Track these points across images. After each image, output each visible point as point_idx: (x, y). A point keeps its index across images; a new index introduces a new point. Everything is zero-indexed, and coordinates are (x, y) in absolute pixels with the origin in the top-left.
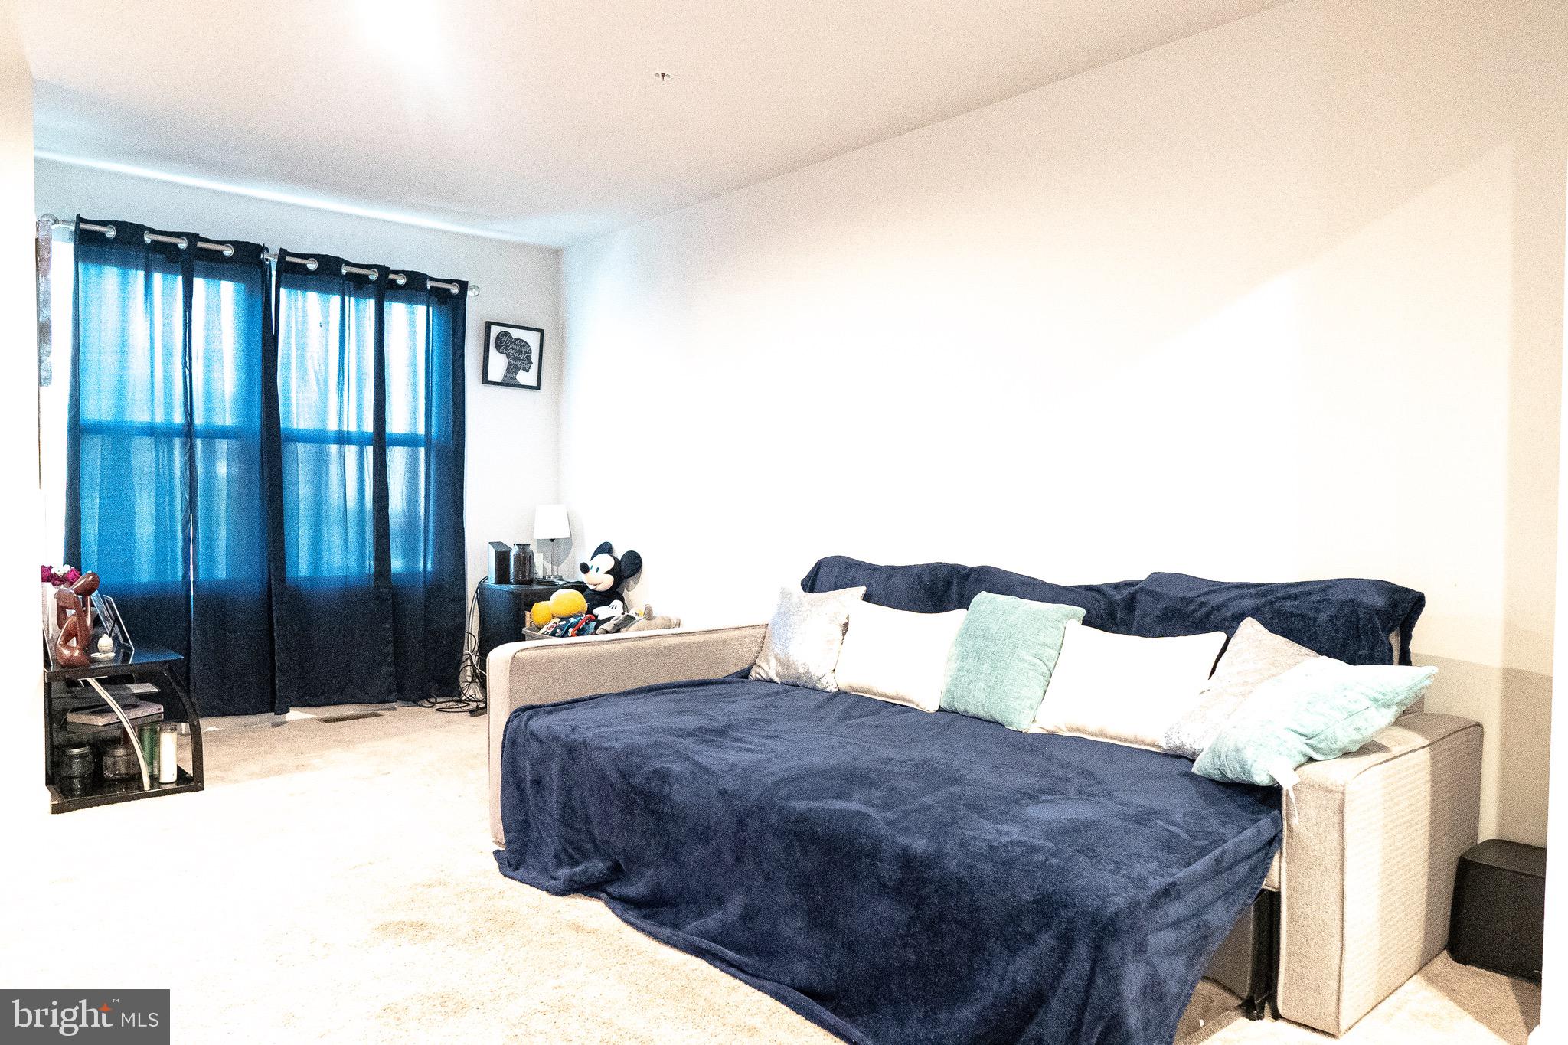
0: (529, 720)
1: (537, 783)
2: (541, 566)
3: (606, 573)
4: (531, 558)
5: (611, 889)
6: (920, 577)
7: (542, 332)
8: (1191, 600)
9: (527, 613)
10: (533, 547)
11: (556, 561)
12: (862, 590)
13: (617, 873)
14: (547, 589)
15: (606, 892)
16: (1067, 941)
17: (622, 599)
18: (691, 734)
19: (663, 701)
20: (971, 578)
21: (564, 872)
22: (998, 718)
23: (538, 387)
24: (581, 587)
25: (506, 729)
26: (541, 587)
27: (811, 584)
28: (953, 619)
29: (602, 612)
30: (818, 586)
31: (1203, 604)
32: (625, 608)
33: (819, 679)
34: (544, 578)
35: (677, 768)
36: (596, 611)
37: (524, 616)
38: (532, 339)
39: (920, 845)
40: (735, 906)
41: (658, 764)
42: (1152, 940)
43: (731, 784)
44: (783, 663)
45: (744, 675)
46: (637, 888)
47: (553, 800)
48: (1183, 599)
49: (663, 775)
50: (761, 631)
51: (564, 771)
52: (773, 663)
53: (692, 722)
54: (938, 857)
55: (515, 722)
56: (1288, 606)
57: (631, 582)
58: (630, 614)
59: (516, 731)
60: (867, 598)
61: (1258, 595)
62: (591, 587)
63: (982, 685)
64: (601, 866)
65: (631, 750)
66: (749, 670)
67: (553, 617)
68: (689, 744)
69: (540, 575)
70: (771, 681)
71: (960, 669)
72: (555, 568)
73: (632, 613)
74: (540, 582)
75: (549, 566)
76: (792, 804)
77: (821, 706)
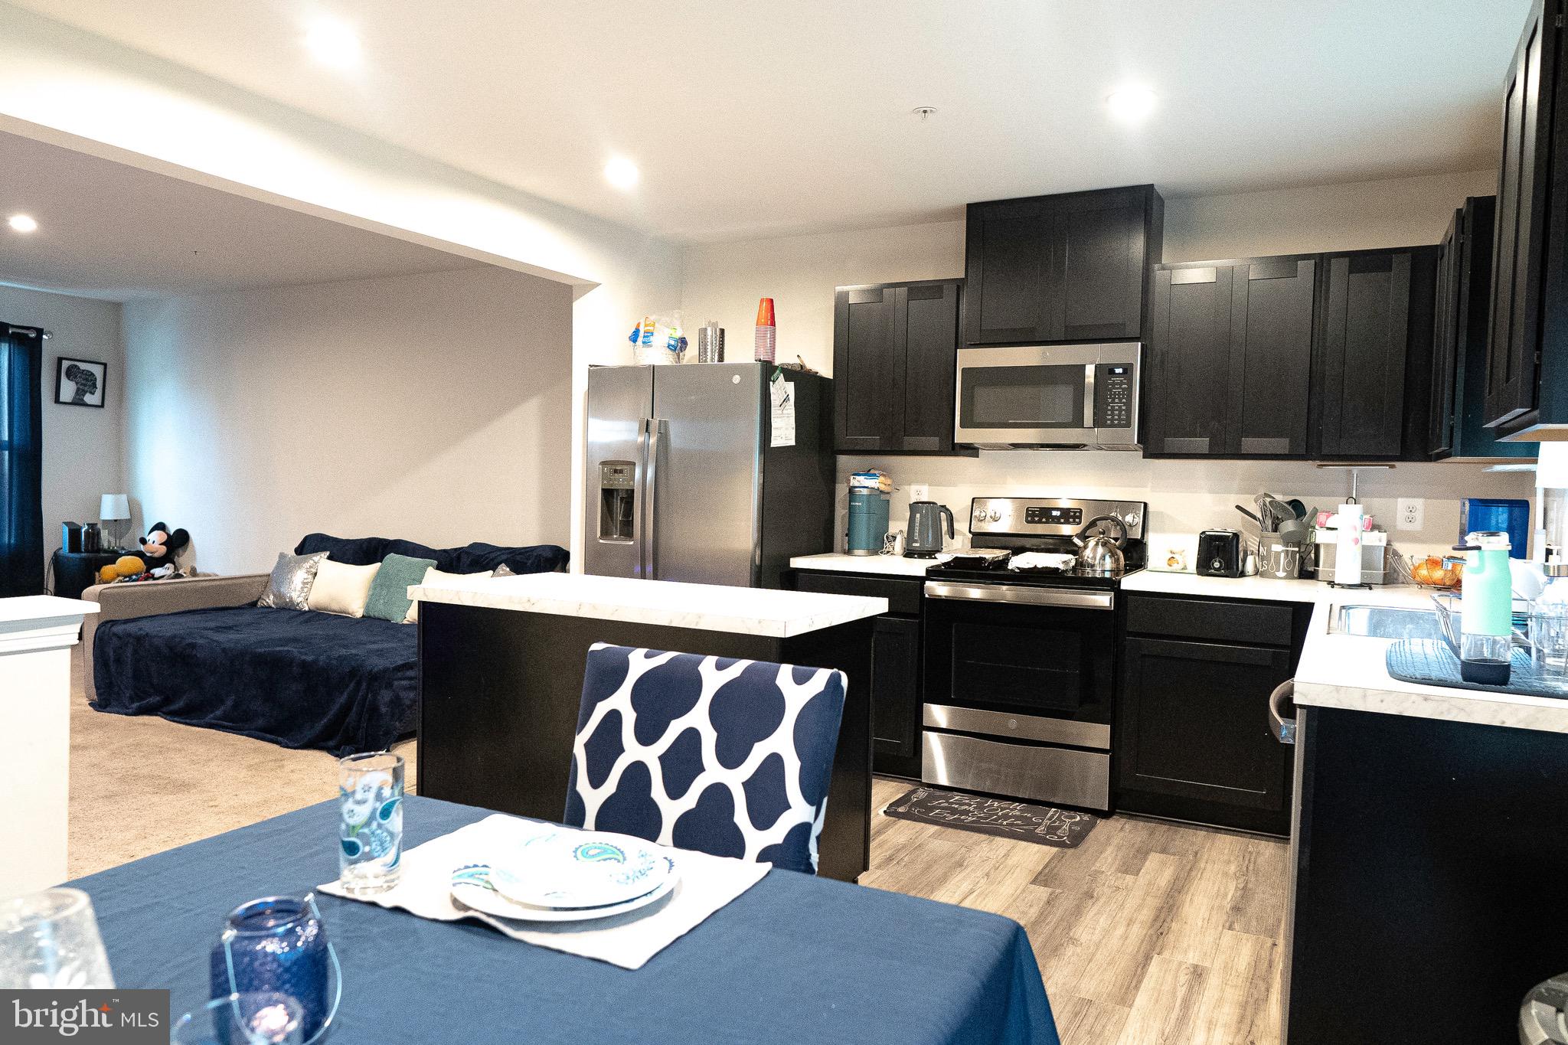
0: (111, 627)
1: (118, 661)
2: (106, 539)
3: (160, 544)
4: (99, 533)
5: (164, 710)
6: (361, 545)
7: (105, 365)
8: (482, 556)
9: (97, 574)
10: (100, 526)
11: (118, 536)
12: (328, 553)
13: (167, 701)
14: (113, 556)
15: (161, 712)
16: (359, 684)
17: (174, 563)
18: (212, 629)
19: (198, 617)
20: (389, 547)
21: (135, 705)
22: (388, 617)
23: (102, 406)
24: (140, 554)
25: (96, 633)
26: (106, 555)
27: (301, 550)
28: (373, 568)
29: (157, 572)
30: (305, 551)
31: (487, 558)
32: (176, 569)
33: (298, 604)
34: (109, 548)
35: (201, 641)
36: (152, 571)
37: (95, 575)
38: (97, 371)
39: (310, 658)
40: (229, 703)
41: (190, 641)
42: (396, 683)
43: (227, 645)
44: (279, 596)
45: (254, 604)
46: (179, 704)
47: (129, 670)
48: (479, 555)
49: (193, 646)
50: (266, 578)
51: (135, 652)
52: (272, 597)
53: (212, 624)
54: (315, 662)
55: (102, 629)
56: (518, 558)
57: (180, 551)
58: (180, 572)
59: (104, 632)
60: (330, 558)
61: (510, 553)
62: (148, 554)
63: (382, 601)
64: (158, 698)
65: (174, 636)
66: (257, 601)
67: (118, 576)
68: (210, 634)
69: (106, 545)
70: (270, 607)
71: (373, 595)
72: (118, 541)
73: (181, 572)
74: (105, 551)
75: (112, 540)
76: (257, 650)
77: (291, 618)
